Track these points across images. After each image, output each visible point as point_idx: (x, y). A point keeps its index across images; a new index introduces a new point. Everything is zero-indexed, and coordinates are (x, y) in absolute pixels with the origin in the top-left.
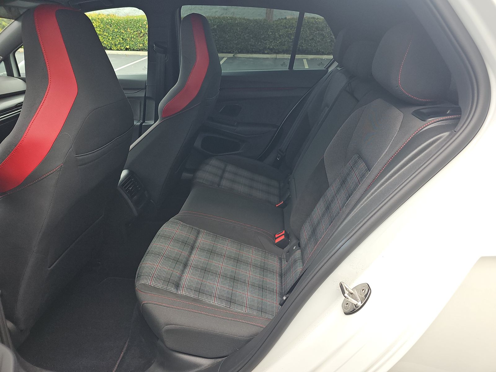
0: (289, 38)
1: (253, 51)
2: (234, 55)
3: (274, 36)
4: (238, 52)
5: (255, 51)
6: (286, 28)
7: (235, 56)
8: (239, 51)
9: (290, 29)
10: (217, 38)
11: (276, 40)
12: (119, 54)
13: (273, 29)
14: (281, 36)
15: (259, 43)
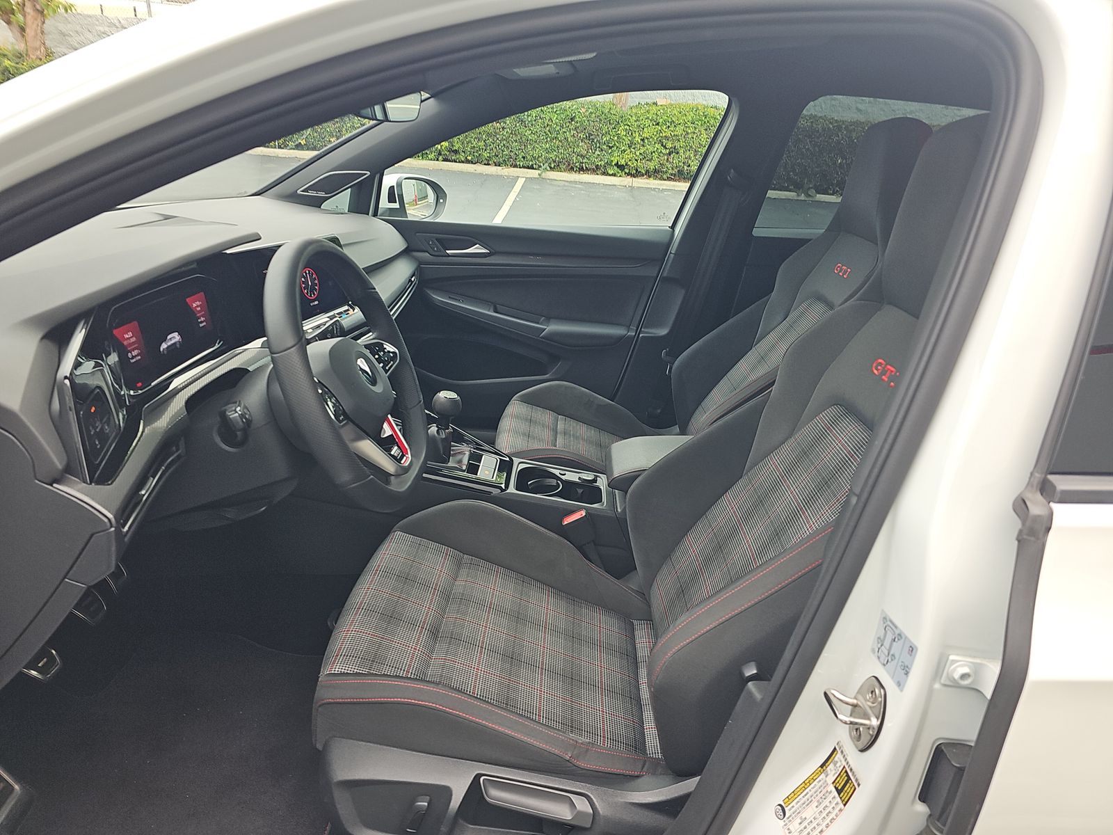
0: (662, 145)
1: (583, 168)
2: (542, 173)
3: (629, 138)
4: (548, 168)
5: (586, 167)
6: (658, 124)
7: (544, 175)
8: (553, 166)
9: (665, 127)
10: (505, 133)
11: (634, 148)
12: (280, 156)
13: (629, 124)
14: (646, 141)
15: (597, 152)
